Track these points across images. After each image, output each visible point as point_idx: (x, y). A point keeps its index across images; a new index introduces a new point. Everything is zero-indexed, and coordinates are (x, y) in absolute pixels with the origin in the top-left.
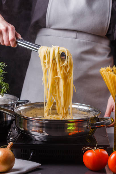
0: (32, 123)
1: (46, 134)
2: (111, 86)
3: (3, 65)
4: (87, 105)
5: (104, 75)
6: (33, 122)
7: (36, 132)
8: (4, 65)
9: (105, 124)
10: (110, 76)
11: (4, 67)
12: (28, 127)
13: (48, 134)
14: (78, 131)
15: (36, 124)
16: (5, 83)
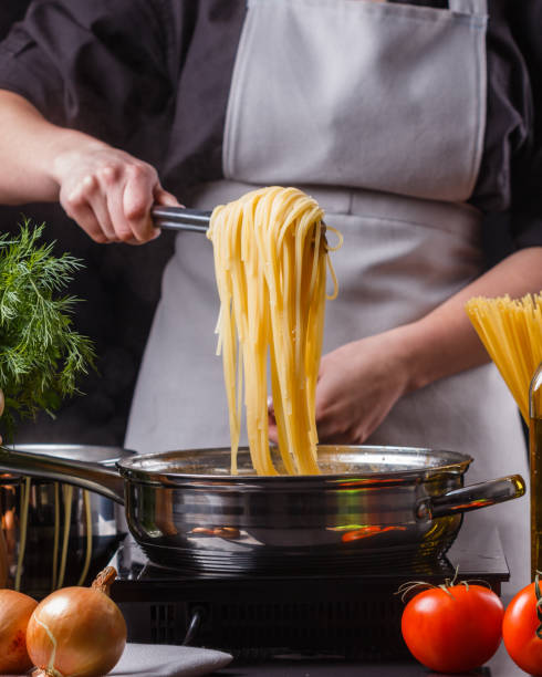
0: (191, 497)
1: (252, 541)
2: (511, 358)
3: (70, 265)
4: (417, 450)
5: (485, 321)
6: (196, 494)
7: (212, 535)
8: (74, 264)
9: (490, 495)
10: (507, 317)
11: (72, 271)
12: (177, 516)
13: (257, 539)
14: (382, 528)
15: (208, 501)
16: (79, 337)
